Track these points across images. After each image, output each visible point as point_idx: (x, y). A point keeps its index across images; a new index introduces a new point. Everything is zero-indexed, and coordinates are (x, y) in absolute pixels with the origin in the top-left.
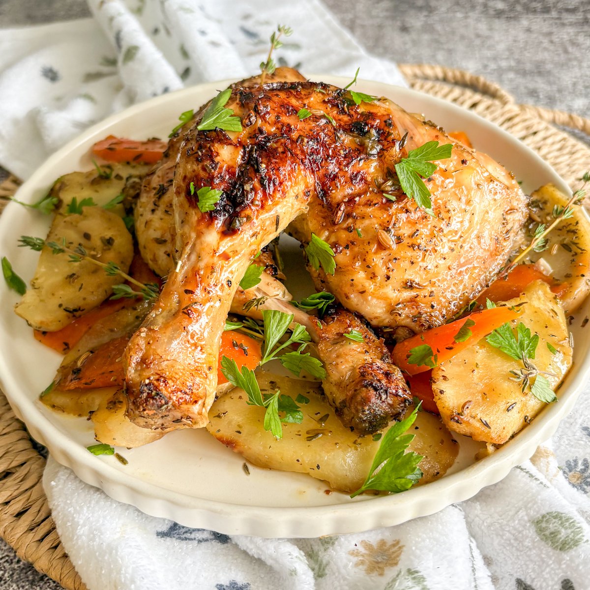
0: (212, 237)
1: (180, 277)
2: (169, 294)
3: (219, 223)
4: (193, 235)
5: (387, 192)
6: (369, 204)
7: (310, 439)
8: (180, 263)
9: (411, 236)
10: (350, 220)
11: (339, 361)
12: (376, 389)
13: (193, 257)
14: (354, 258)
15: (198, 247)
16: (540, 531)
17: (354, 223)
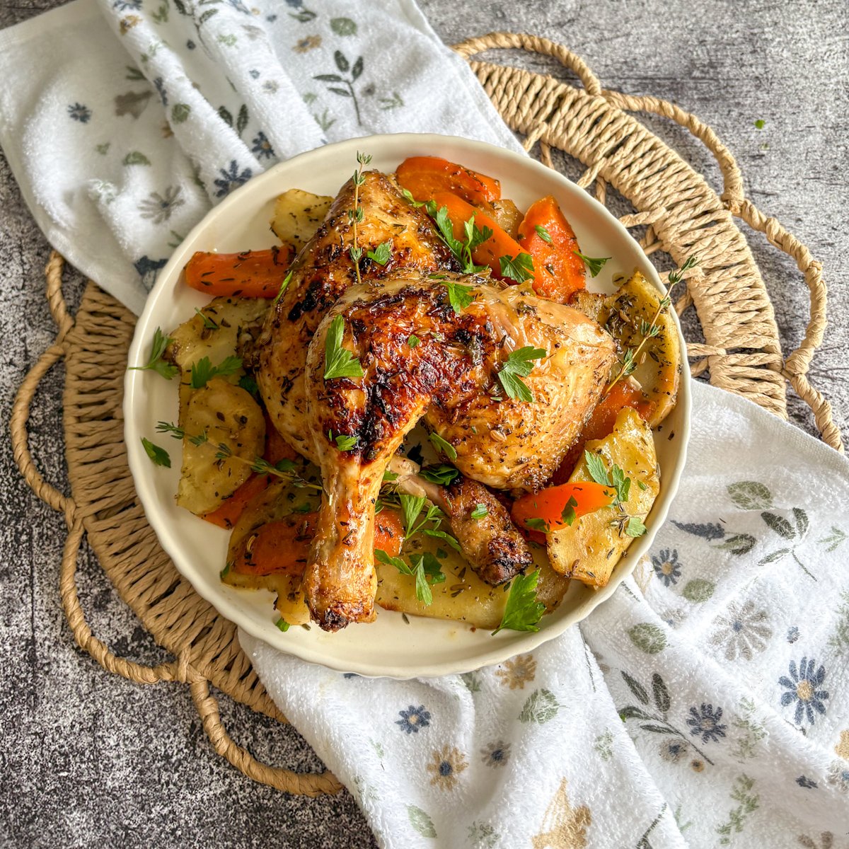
0: (354, 470)
1: (333, 509)
2: (327, 525)
3: (357, 459)
4: (337, 468)
5: (494, 396)
6: (479, 406)
7: (454, 595)
8: (331, 496)
9: (519, 426)
10: (465, 420)
11: (471, 538)
12: (503, 565)
13: (340, 488)
14: (472, 447)
15: (343, 479)
16: (634, 639)
17: (469, 422)
